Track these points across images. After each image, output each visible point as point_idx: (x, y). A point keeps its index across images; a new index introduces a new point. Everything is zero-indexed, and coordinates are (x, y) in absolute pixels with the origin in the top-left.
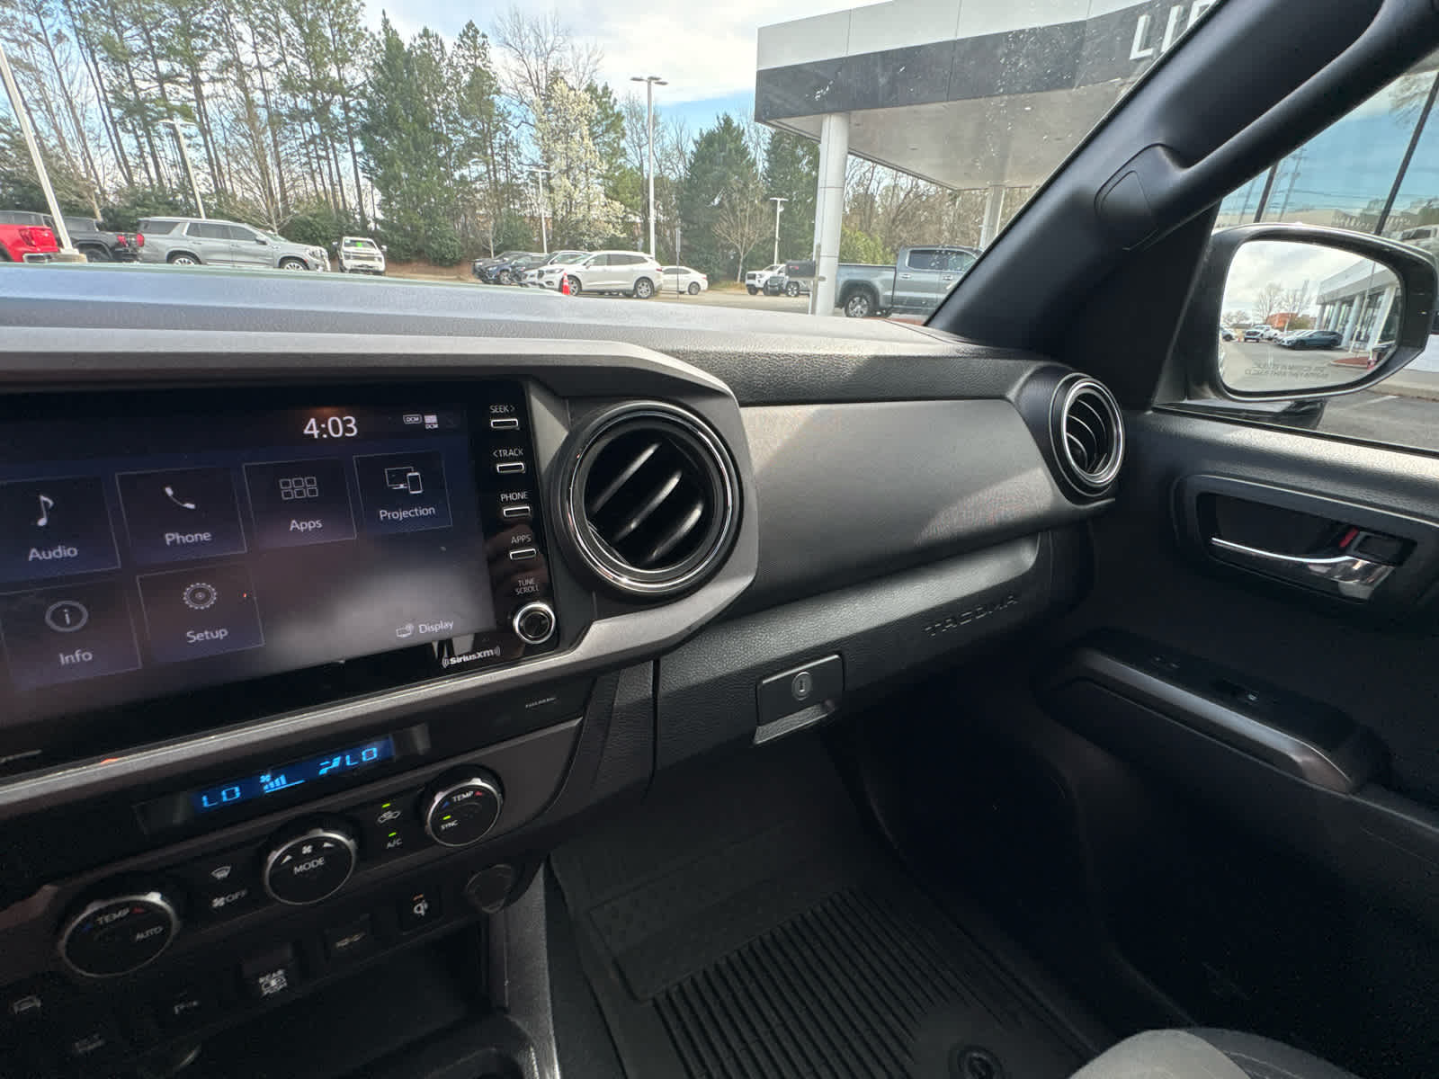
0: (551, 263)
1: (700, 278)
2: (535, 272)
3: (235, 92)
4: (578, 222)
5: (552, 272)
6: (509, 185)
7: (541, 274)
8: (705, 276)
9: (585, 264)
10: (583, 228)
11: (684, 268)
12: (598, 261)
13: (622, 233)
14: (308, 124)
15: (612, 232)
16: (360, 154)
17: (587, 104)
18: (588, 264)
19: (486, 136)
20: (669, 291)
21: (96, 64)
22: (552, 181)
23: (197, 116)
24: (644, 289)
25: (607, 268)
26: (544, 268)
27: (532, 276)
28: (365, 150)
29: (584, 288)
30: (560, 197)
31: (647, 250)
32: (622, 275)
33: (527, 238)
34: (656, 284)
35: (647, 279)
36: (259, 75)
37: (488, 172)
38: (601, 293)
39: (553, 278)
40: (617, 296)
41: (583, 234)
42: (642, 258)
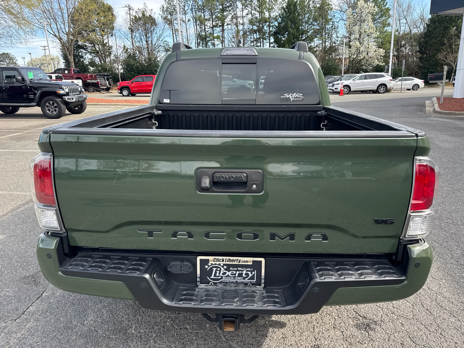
0: (340, 80)
1: (420, 82)
2: (331, 84)
3: (234, 27)
4: (360, 60)
5: (338, 84)
6: (331, 47)
7: (333, 86)
8: (423, 81)
9: (353, 80)
10: (363, 63)
11: (411, 77)
12: (361, 78)
13: (382, 63)
14: (255, 34)
15: (378, 63)
16: (272, 43)
17: (373, 8)
18: (355, 80)
19: (322, 29)
20: (396, 90)
21: (196, 26)
22: (351, 43)
23: (221, 38)
24: (382, 89)
25: (364, 80)
26: (335, 83)
27: (330, 86)
28: (274, 42)
29: (352, 90)
30: (353, 50)
31: (388, 72)
32: (372, 83)
33: (336, 69)
34: (388, 87)
35: (385, 85)
36: (242, 20)
37: (322, 43)
38: (363, 92)
39: (338, 87)
40: (369, 93)
41: (363, 65)
42: (383, 75)
